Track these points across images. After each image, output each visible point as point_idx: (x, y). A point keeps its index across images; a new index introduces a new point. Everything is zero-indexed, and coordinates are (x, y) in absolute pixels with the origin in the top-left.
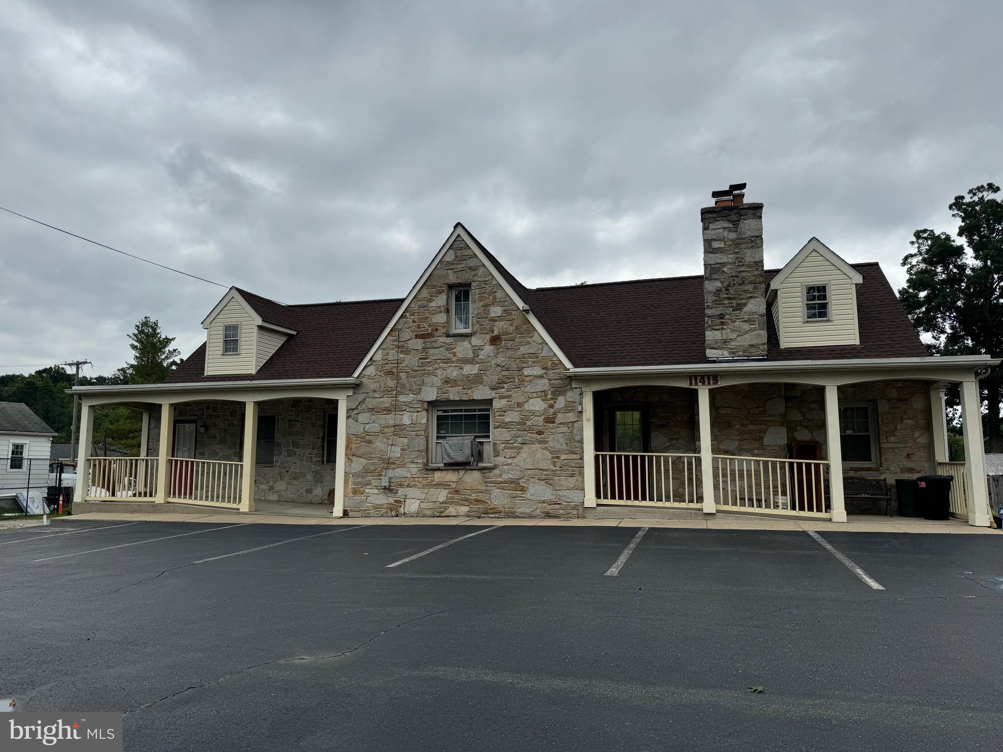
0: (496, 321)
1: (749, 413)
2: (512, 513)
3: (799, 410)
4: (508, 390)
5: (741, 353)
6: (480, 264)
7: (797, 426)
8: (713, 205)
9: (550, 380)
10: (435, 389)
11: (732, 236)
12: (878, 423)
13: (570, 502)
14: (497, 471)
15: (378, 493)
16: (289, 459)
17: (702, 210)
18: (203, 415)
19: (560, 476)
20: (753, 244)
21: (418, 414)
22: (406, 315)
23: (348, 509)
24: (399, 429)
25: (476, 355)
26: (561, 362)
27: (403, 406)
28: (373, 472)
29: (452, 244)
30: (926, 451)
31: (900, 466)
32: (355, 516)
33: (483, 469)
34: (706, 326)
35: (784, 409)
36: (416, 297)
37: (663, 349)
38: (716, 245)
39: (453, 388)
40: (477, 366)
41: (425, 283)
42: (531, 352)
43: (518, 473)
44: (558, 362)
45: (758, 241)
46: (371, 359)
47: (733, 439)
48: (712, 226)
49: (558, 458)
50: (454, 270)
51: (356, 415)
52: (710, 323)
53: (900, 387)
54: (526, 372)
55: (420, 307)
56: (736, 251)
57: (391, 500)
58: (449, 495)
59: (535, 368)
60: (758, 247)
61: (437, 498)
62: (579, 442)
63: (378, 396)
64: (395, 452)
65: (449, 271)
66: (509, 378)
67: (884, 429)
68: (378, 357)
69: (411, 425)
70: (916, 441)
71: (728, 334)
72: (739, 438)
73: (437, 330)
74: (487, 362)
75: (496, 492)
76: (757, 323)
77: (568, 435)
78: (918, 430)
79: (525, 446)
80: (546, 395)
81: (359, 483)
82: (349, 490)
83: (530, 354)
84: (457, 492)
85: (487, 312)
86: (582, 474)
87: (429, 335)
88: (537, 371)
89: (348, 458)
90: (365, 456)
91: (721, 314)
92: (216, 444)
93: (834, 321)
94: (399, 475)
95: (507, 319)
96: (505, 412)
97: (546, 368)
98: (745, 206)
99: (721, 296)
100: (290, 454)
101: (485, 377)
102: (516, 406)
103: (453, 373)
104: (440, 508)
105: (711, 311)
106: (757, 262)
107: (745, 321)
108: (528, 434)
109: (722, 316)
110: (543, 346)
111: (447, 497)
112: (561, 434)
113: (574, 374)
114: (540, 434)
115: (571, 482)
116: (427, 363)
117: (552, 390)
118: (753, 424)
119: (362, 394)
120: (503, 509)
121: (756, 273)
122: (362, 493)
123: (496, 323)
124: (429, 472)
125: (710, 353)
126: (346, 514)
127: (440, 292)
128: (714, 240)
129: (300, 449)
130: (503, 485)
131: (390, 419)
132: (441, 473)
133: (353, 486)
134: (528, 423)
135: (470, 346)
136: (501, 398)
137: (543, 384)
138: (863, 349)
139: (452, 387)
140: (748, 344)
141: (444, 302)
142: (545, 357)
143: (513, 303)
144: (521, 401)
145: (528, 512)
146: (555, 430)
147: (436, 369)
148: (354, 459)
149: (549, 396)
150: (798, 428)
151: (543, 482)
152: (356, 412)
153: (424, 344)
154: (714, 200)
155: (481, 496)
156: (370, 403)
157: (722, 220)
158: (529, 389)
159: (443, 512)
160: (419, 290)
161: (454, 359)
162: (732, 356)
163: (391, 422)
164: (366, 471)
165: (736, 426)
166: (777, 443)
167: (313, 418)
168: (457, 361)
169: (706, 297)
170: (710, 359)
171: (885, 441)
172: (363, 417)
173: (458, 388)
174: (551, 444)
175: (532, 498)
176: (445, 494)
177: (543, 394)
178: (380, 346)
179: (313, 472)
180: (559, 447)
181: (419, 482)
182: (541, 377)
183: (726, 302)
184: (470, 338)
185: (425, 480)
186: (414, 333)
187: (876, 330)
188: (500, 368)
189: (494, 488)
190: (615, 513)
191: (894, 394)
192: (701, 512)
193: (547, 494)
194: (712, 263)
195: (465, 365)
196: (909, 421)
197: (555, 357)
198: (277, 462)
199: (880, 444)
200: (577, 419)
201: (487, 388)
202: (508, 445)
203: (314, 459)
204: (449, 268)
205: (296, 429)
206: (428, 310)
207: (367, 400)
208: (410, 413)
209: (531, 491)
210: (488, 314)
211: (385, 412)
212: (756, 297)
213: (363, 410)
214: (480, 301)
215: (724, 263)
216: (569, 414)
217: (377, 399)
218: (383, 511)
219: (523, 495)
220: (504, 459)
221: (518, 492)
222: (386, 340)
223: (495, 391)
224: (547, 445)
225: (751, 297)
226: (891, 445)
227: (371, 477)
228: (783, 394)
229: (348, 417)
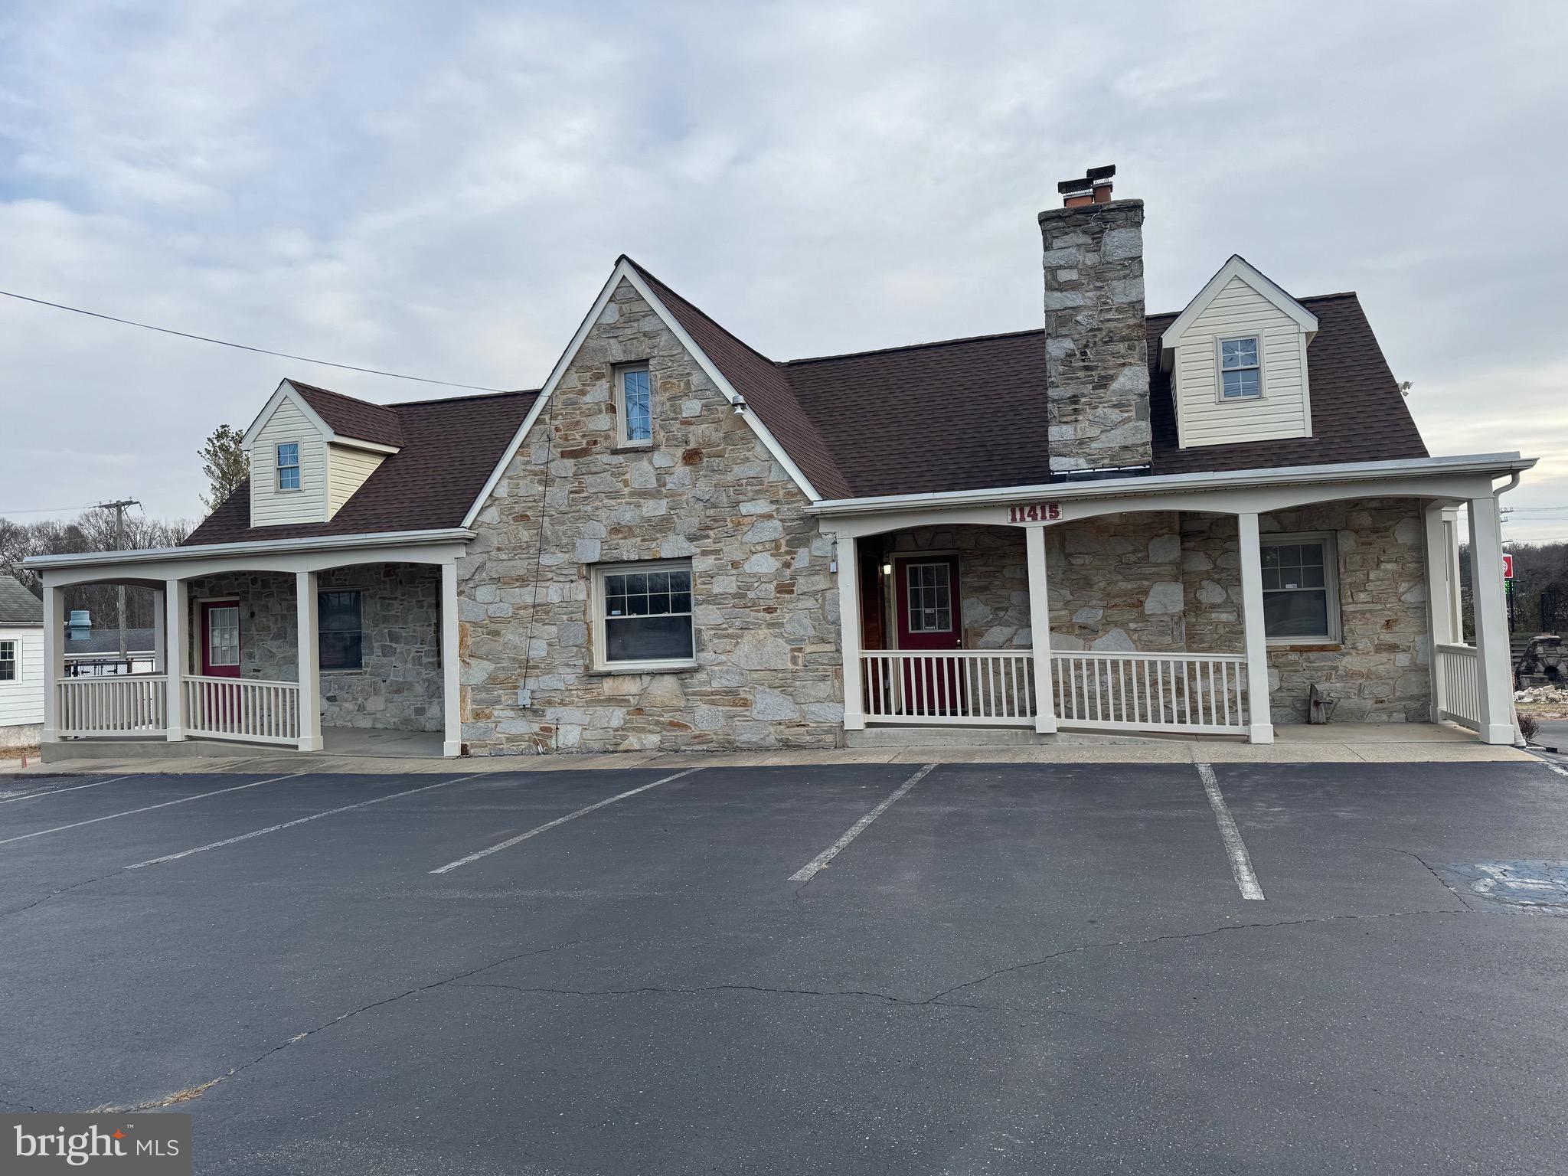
0: (692, 424)
1: (1121, 561)
2: (729, 743)
3: (1206, 554)
4: (717, 541)
5: (1106, 461)
6: (660, 327)
7: (1204, 579)
8: (1061, 205)
9: (782, 521)
10: (598, 544)
11: (1091, 259)
12: (1339, 569)
13: (822, 723)
14: (702, 676)
15: (514, 716)
16: (385, 660)
17: (1040, 215)
18: (248, 593)
19: (806, 680)
20: (1127, 272)
21: (573, 585)
22: (545, 419)
23: (468, 743)
24: (540, 611)
25: (662, 482)
26: (801, 491)
27: (547, 573)
28: (505, 682)
29: (613, 294)
30: (1418, 615)
31: (1374, 641)
32: (480, 754)
33: (681, 673)
34: (1049, 416)
35: (1179, 554)
36: (559, 387)
37: (985, 458)
38: (1064, 276)
39: (627, 541)
40: (664, 502)
41: (572, 362)
42: (752, 476)
43: (737, 677)
44: (796, 490)
45: (1135, 266)
46: (491, 495)
47: (1095, 606)
48: (1057, 243)
49: (800, 650)
50: (621, 339)
51: (473, 590)
52: (1056, 413)
53: (1376, 509)
54: (745, 508)
55: (565, 403)
56: (1099, 284)
57: (536, 728)
58: (628, 717)
59: (759, 502)
60: (1135, 277)
61: (608, 722)
62: (833, 623)
63: (505, 557)
64: (539, 650)
65: (611, 340)
66: (716, 521)
67: (1349, 580)
68: (502, 492)
69: (561, 604)
70: (1402, 598)
71: (1084, 428)
72: (1104, 603)
73: (595, 443)
74: (680, 495)
75: (702, 710)
76: (1133, 408)
77: (815, 613)
78: (1403, 581)
79: (746, 632)
80: (777, 547)
81: (481, 702)
82: (468, 712)
83: (750, 478)
84: (640, 711)
85: (676, 410)
86: (839, 675)
87: (583, 453)
88: (762, 507)
89: (463, 661)
90: (490, 657)
91: (1074, 396)
92: (271, 640)
93: (1270, 399)
94: (547, 686)
95: (710, 421)
96: (712, 577)
97: (777, 501)
98: (1113, 206)
99: (1073, 365)
100: (387, 652)
101: (676, 519)
102: (730, 567)
103: (628, 516)
104: (614, 738)
105: (1057, 392)
106: (1132, 303)
107: (1114, 406)
108: (752, 613)
109: (1074, 399)
110: (771, 465)
111: (624, 719)
112: (805, 611)
113: (819, 510)
114: (771, 613)
115: (824, 689)
116: (581, 499)
117: (788, 537)
118: (1129, 580)
119: (479, 555)
120: (715, 737)
121: (1132, 322)
122: (489, 718)
123: (692, 428)
124: (595, 680)
125: (1057, 464)
126: (464, 750)
127: (598, 377)
128: (1061, 267)
129: (403, 645)
130: (713, 697)
131: (526, 595)
132: (614, 682)
133: (474, 707)
134: (751, 595)
135: (650, 468)
136: (705, 553)
137: (773, 529)
138: (1317, 444)
139: (625, 538)
140: (1120, 445)
141: (606, 394)
142: (775, 482)
143: (719, 393)
144: (738, 559)
145: (754, 740)
146: (794, 605)
147: (598, 509)
148: (473, 662)
149: (783, 549)
150: (1205, 583)
151: (777, 691)
152: (471, 585)
153: (576, 467)
154: (1061, 197)
155: (678, 718)
156: (494, 570)
157: (1075, 232)
158: (749, 537)
159: (619, 744)
160: (564, 375)
161: (626, 490)
162: (1093, 466)
163: (530, 600)
164: (493, 681)
165: (1100, 584)
166: (1167, 610)
167: (420, 594)
168: (632, 494)
169: (1048, 367)
170: (1055, 473)
171: (1350, 600)
172: (484, 593)
173: (634, 540)
174: (788, 628)
175: (760, 717)
176: (622, 716)
177: (773, 545)
178: (504, 473)
179: (424, 680)
180: (802, 632)
181: (578, 697)
182: (769, 517)
183: (1081, 374)
184: (650, 454)
185: (588, 694)
186: (559, 450)
187: (1341, 411)
188: (701, 504)
189: (699, 703)
190: (895, 738)
191: (1365, 520)
192: (1032, 732)
193: (787, 711)
194: (1058, 307)
195: (646, 501)
196: (1389, 566)
197: (792, 483)
198: (367, 665)
199: (1341, 605)
200: (829, 585)
201: (681, 538)
202: (719, 632)
203: (425, 660)
204: (611, 335)
205: (393, 613)
206: (580, 408)
207: (489, 564)
208: (558, 584)
209: (760, 706)
210: (679, 413)
211: (518, 584)
212: (1131, 364)
213: (483, 581)
214: (666, 390)
215: (1077, 307)
216: (817, 578)
217: (505, 562)
218: (524, 745)
219: (747, 713)
220: (714, 654)
221: (738, 709)
222: (513, 462)
223: (695, 543)
224: (783, 630)
225: (1124, 365)
226: (1359, 607)
227: (502, 691)
228: (1177, 528)
229: (460, 593)
